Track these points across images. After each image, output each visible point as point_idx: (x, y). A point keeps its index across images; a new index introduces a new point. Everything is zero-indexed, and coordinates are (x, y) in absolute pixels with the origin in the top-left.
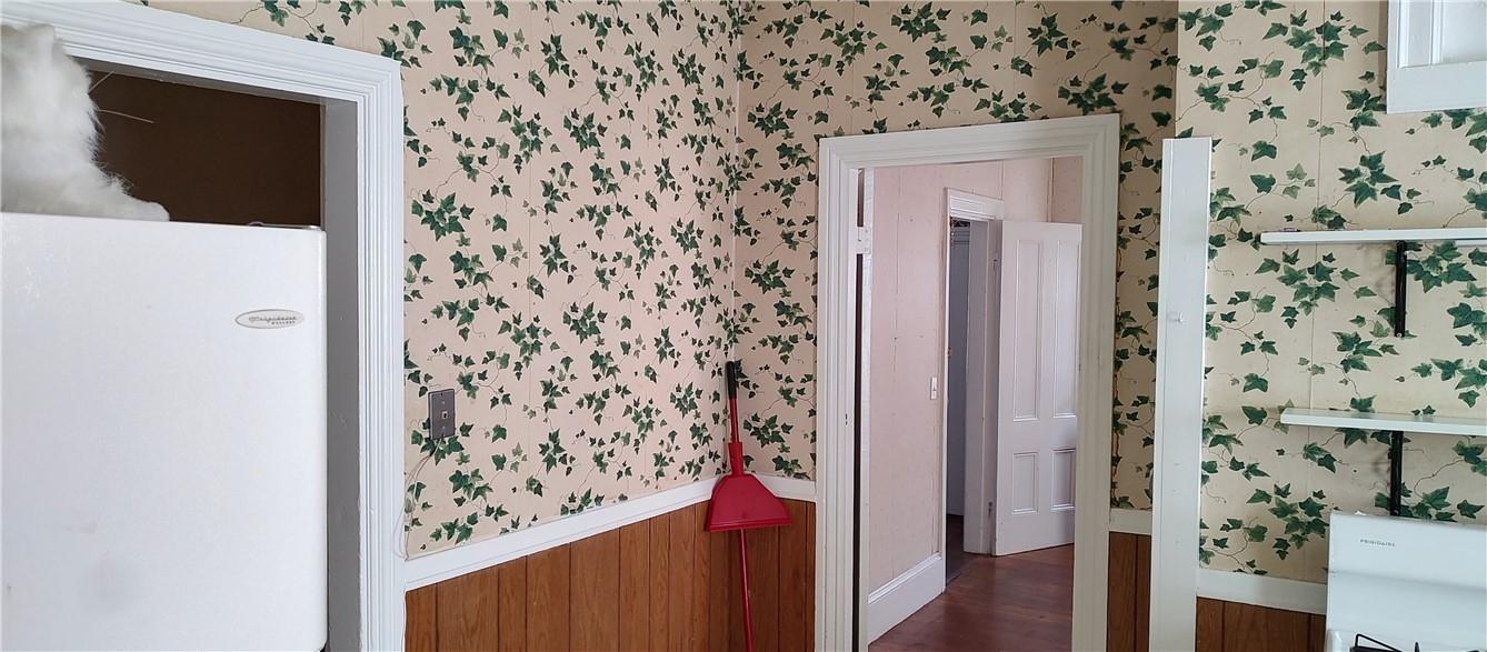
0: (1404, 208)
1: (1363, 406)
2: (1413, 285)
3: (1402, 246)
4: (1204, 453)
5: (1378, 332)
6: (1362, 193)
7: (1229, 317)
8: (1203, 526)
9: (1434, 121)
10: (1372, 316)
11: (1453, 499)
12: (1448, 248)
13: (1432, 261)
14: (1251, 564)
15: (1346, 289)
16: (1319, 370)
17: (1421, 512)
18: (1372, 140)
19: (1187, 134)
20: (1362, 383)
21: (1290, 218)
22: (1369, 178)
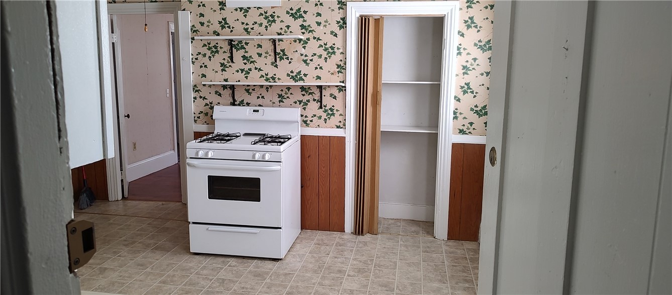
0: (232, 31)
1: (226, 80)
2: (234, 50)
3: (231, 40)
4: (193, 95)
5: (228, 62)
6: (223, 27)
7: (197, 59)
8: (194, 114)
9: (236, 10)
10: (227, 58)
11: (245, 102)
12: (240, 42)
13: (238, 44)
14: (206, 122)
15: (221, 51)
16: (217, 72)
17: (239, 105)
18: (225, 14)
19: (184, 10)
20: (226, 75)
21: (208, 33)
22: (224, 23)
